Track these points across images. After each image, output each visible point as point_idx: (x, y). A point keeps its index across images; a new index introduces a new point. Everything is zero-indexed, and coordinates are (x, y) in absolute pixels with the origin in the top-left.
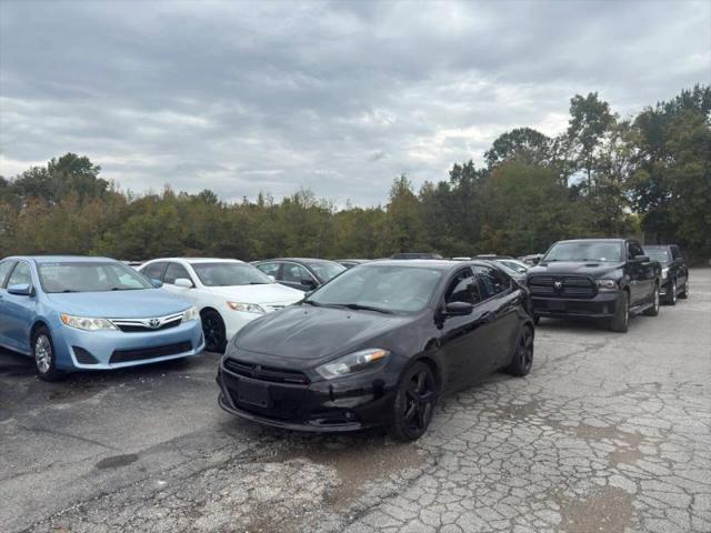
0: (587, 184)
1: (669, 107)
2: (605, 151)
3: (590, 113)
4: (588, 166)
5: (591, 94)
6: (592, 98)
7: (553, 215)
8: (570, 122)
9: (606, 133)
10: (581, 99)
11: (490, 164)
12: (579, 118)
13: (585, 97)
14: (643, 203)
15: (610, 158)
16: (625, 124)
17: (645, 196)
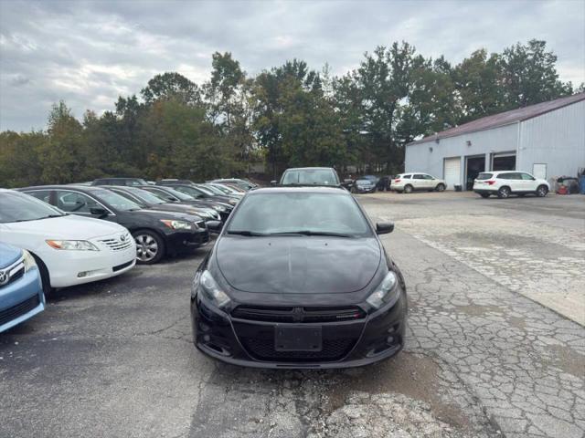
0: (227, 124)
1: (279, 72)
2: (238, 100)
3: (226, 69)
4: (227, 110)
5: (226, 53)
6: (228, 56)
7: (209, 147)
8: (213, 73)
9: (240, 86)
10: (220, 56)
11: (148, 100)
12: (220, 70)
13: (223, 54)
14: (264, 141)
15: (242, 105)
16: (251, 80)
17: (265, 136)
